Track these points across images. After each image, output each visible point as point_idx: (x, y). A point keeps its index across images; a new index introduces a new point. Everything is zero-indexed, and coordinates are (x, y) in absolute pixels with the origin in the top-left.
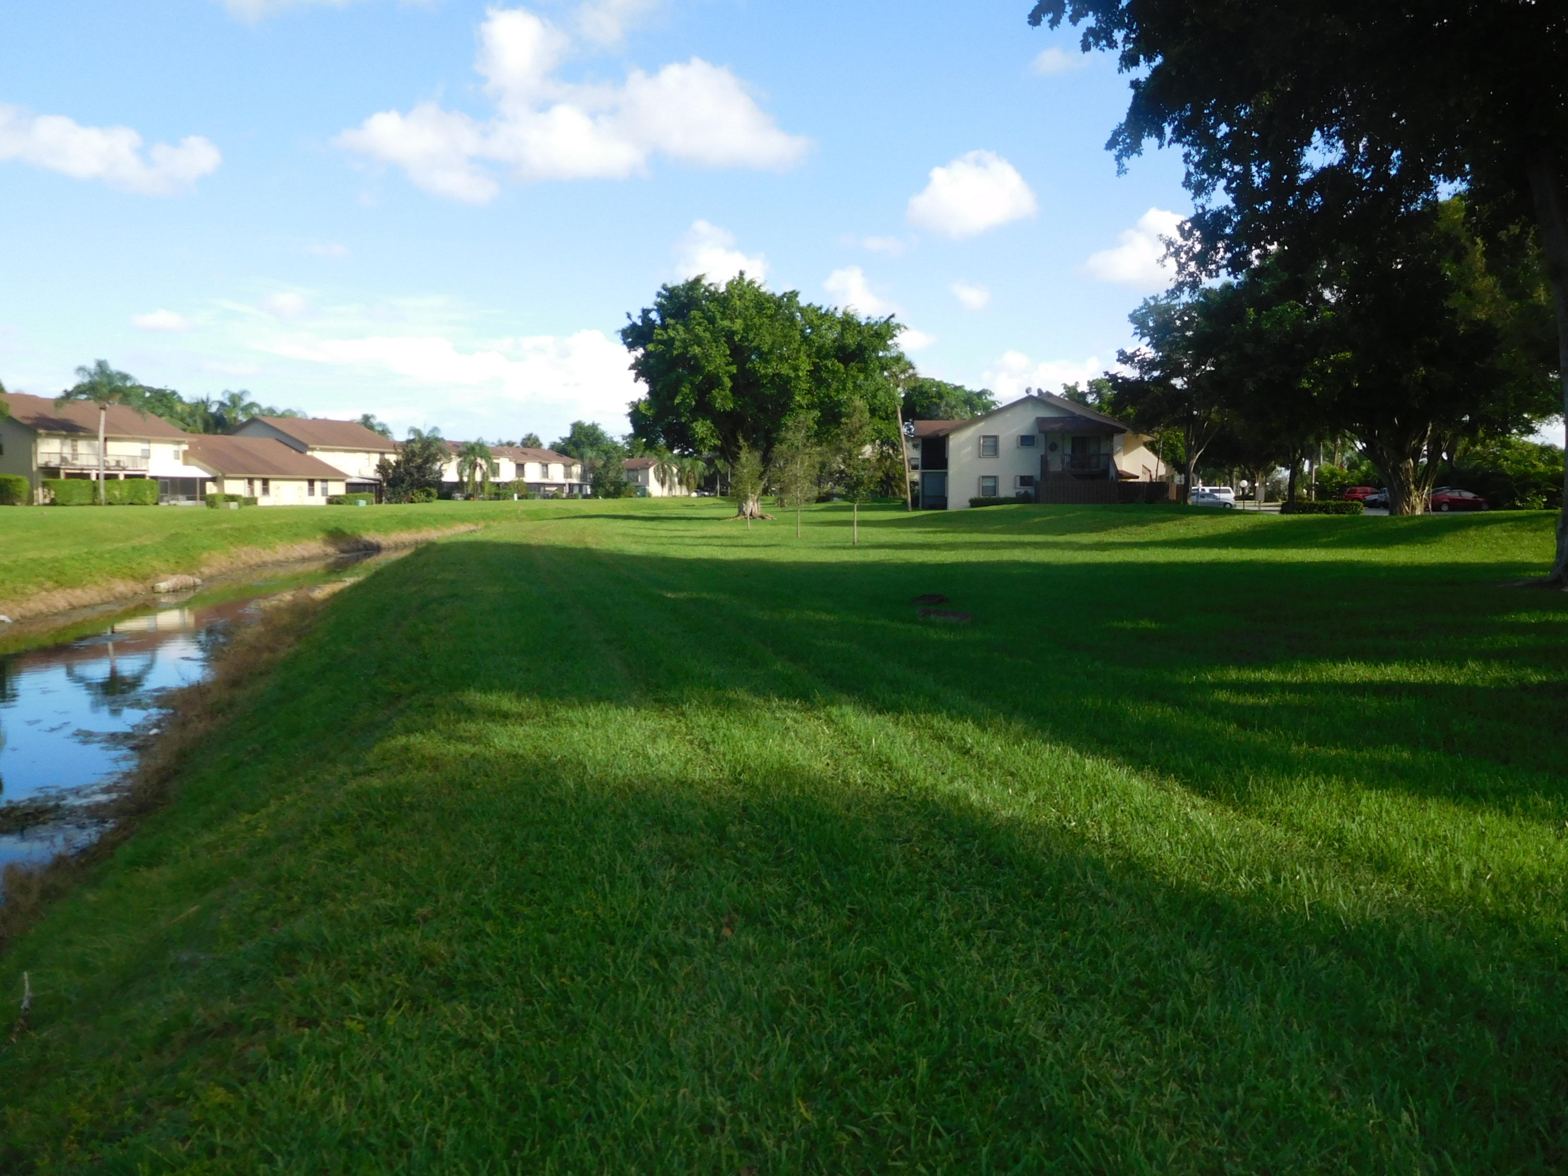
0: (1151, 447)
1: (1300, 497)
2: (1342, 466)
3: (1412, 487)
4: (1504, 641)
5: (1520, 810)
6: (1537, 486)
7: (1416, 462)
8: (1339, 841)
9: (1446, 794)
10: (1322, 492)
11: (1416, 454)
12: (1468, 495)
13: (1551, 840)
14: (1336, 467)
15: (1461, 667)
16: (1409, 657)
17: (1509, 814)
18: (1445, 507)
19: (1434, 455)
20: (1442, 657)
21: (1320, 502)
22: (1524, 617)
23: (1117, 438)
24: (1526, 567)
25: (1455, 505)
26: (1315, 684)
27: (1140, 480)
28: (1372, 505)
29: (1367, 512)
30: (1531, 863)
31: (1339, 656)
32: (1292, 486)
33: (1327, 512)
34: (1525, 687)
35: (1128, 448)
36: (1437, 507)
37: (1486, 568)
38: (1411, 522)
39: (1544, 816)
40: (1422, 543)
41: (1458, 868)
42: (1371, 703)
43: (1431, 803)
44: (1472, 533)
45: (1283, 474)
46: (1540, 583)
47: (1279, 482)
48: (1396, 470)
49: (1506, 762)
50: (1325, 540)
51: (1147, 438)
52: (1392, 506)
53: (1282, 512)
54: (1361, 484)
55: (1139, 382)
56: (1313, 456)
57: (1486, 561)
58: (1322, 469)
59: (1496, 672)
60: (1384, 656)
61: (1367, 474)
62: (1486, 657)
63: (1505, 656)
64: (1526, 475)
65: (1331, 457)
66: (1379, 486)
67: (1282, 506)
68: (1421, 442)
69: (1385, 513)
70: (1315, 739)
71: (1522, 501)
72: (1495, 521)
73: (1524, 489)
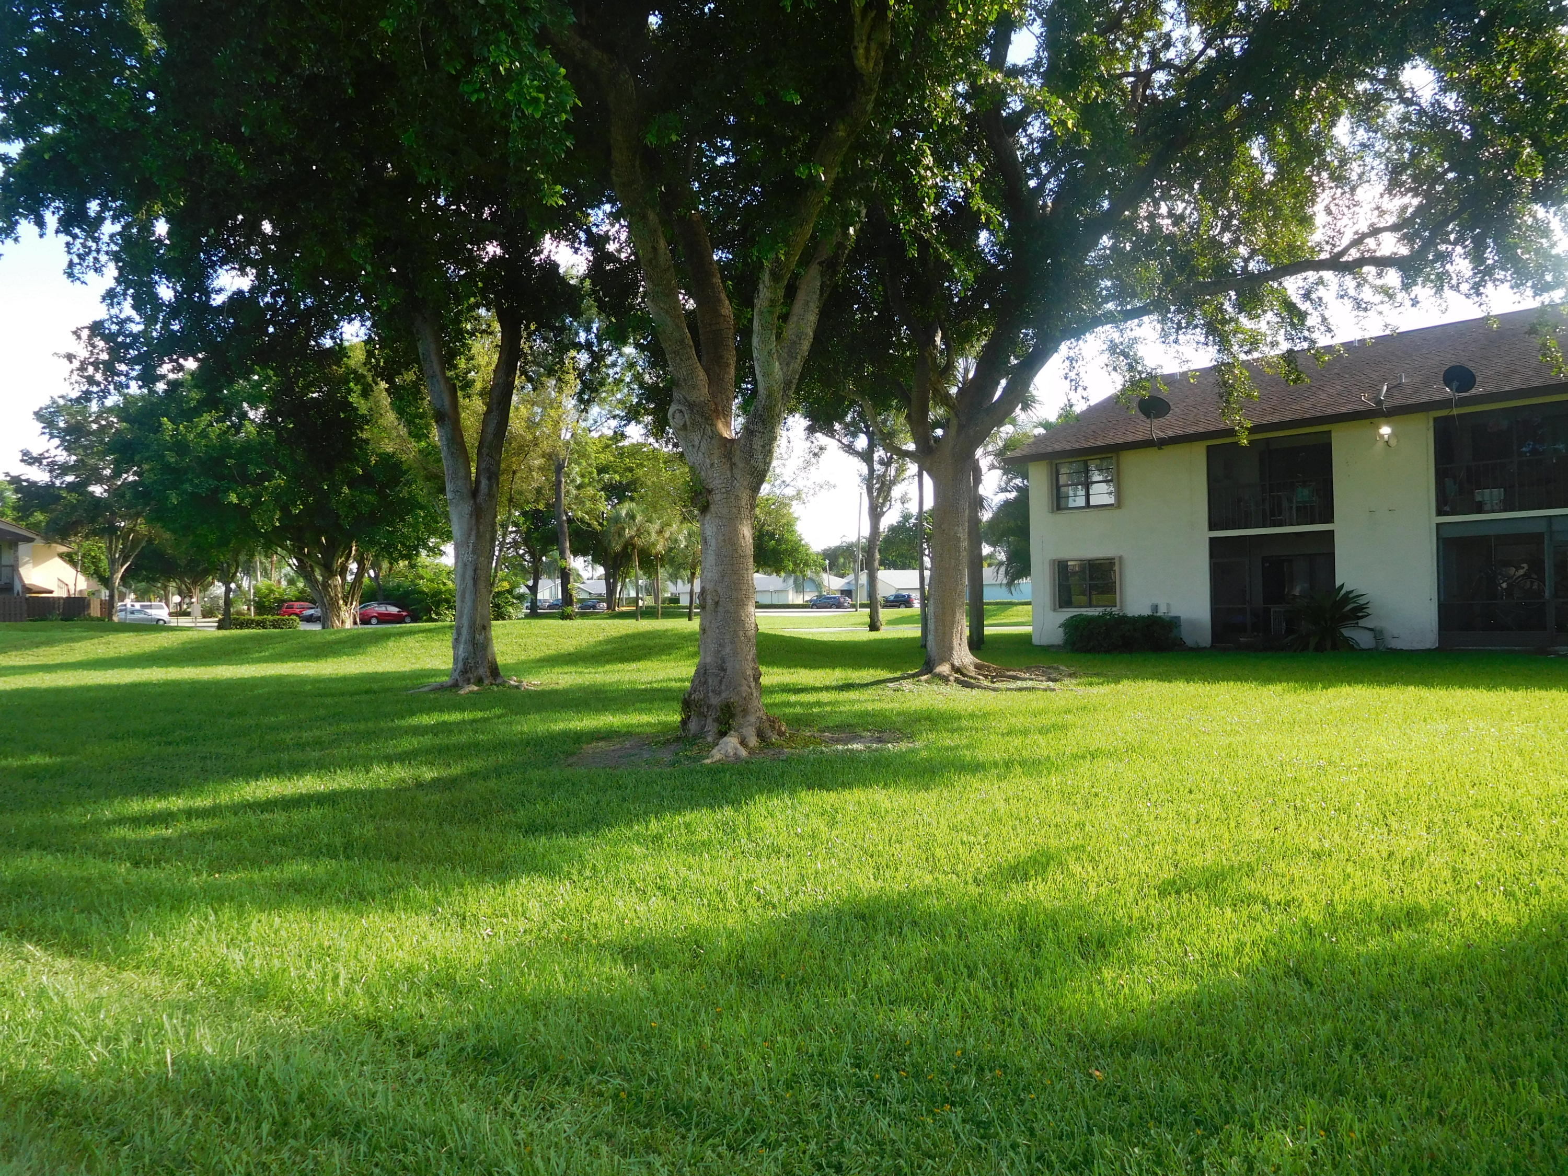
0: (69, 558)
1: (239, 613)
2: (279, 582)
3: (341, 602)
4: (405, 745)
5: (402, 905)
6: (447, 601)
7: (344, 579)
8: (222, 975)
9: (338, 901)
10: (261, 608)
11: (344, 571)
12: (394, 610)
13: (424, 927)
14: (273, 583)
15: (367, 772)
16: (321, 767)
17: (392, 910)
18: (374, 621)
19: (361, 570)
20: (351, 763)
21: (257, 618)
22: (415, 721)
23: (23, 547)
24: (433, 673)
25: (384, 619)
26: (227, 806)
27: (54, 595)
28: (309, 619)
29: (303, 627)
30: (400, 957)
31: (253, 774)
32: (228, 603)
33: (264, 627)
34: (420, 785)
35: (38, 559)
36: (365, 621)
37: (402, 676)
38: (339, 636)
39: (423, 906)
40: (348, 655)
41: (336, 978)
42: (280, 817)
43: (322, 913)
44: (391, 644)
45: (218, 589)
46: (442, 688)
47: (217, 597)
48: (326, 586)
49: (397, 859)
50: (257, 655)
51: (63, 549)
52: (324, 620)
53: (219, 628)
54: (298, 600)
55: (50, 486)
56: (249, 571)
57: (402, 669)
58: (259, 584)
59: (400, 773)
60: (297, 768)
61: (302, 592)
62: (389, 760)
63: (404, 758)
64: (438, 593)
65: (266, 574)
66: (313, 602)
67: (219, 621)
68: (348, 559)
69: (317, 627)
70: (217, 865)
71: (437, 614)
72: (411, 633)
73: (438, 604)
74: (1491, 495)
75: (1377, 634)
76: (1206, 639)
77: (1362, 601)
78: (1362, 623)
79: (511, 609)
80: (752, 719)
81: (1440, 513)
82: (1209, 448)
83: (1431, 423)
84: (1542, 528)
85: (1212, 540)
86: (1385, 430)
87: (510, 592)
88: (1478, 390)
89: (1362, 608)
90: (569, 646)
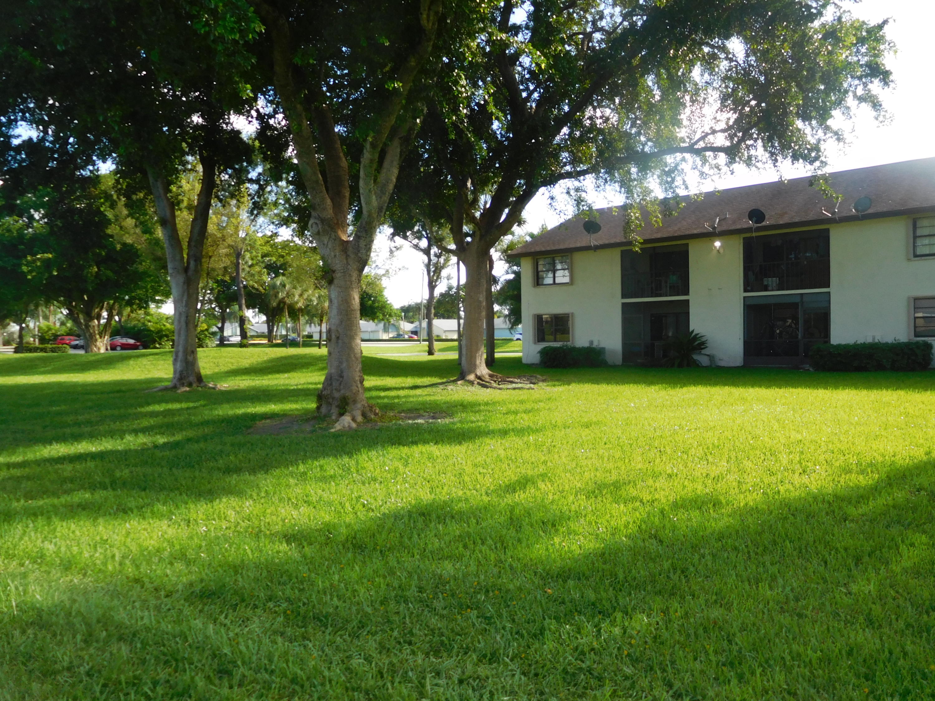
1: (28, 343)
2: (55, 324)
3: (98, 336)
4: (145, 423)
5: (150, 515)
6: (167, 336)
7: (99, 322)
8: (41, 557)
9: (110, 514)
10: (43, 340)
11: (99, 317)
12: (131, 341)
13: (165, 527)
14: (51, 324)
15: (122, 439)
16: (92, 436)
17: (144, 518)
18: (119, 348)
19: (110, 317)
20: (111, 434)
21: (41, 346)
22: (151, 408)
24: (160, 380)
25: (125, 347)
26: (32, 461)
28: (75, 347)
29: (72, 352)
30: (151, 543)
31: (48, 441)
32: (21, 336)
33: (46, 352)
34: (156, 447)
36: (113, 348)
37: (139, 382)
38: (97, 357)
39: (163, 516)
40: (104, 369)
41: (113, 556)
42: (68, 468)
43: (101, 520)
44: (131, 362)
45: (14, 328)
46: (166, 389)
47: (13, 333)
48: (87, 326)
49: (144, 490)
50: (42, 369)
52: (86, 347)
53: (16, 351)
54: (68, 335)
56: (34, 316)
57: (139, 378)
58: (42, 325)
59: (143, 439)
60: (77, 438)
61: (71, 329)
62: (136, 432)
63: (144, 430)
64: (161, 329)
65: (46, 318)
66: (78, 336)
67: (15, 348)
68: (101, 309)
69: (82, 352)
70: (29, 496)
71: (160, 344)
72: (144, 355)
73: (161, 338)
74: (772, 281)
75: (711, 357)
76: (619, 360)
77: (703, 339)
78: (703, 351)
79: (207, 341)
80: (359, 405)
81: (745, 290)
82: (622, 252)
83: (742, 241)
84: (797, 300)
85: (624, 304)
86: (718, 244)
87: (207, 330)
88: (766, 223)
89: (703, 343)
90: (245, 363)
